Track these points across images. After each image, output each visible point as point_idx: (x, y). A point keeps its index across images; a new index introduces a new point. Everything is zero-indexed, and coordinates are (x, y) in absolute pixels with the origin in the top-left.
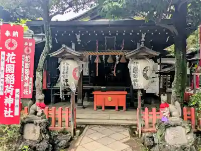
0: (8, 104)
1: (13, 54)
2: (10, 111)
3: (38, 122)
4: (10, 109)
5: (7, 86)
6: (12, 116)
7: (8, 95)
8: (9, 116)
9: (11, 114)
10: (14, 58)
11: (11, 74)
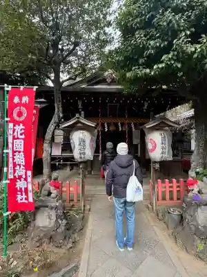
0: (21, 189)
1: (21, 126)
2: (24, 196)
3: (53, 205)
4: (24, 194)
5: (18, 168)
6: (26, 201)
7: (20, 177)
8: (24, 201)
9: (26, 199)
10: (23, 131)
11: (19, 152)
